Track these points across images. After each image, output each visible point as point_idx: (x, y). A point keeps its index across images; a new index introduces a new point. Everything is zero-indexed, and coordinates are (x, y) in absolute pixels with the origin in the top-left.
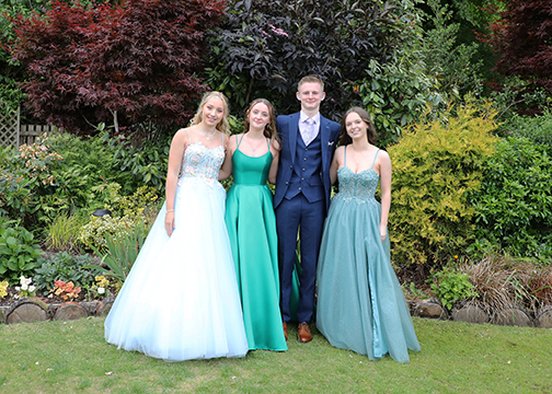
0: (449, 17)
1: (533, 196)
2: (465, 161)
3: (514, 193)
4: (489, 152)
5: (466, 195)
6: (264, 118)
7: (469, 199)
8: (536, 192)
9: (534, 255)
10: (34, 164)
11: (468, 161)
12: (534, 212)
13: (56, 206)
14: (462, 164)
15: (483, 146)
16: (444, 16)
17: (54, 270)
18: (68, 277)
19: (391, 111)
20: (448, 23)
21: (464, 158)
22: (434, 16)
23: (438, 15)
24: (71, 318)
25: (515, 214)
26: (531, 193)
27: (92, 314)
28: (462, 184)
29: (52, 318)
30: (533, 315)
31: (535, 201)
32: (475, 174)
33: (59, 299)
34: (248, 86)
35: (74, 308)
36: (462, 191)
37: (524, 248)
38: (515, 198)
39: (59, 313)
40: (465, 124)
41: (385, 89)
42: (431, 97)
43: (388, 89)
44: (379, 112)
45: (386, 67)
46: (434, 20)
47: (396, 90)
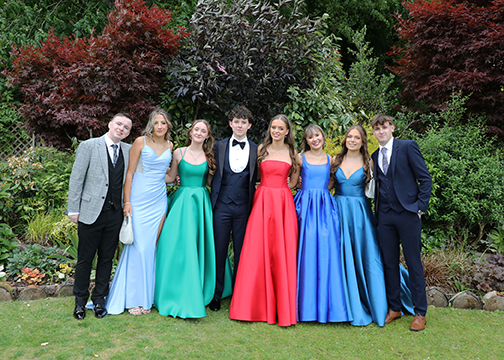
0: (370, 52)
6: (203, 134)
10: (19, 173)
13: (35, 207)
16: (366, 52)
17: (24, 259)
18: (35, 265)
20: (369, 57)
22: (358, 51)
23: (361, 50)
24: (32, 299)
27: (51, 295)
29: (15, 299)
33: (25, 283)
34: (195, 108)
35: (34, 290)
39: (22, 294)
41: (304, 109)
42: (343, 117)
43: (307, 110)
44: (299, 128)
45: (305, 91)
46: (357, 55)
47: (313, 111)
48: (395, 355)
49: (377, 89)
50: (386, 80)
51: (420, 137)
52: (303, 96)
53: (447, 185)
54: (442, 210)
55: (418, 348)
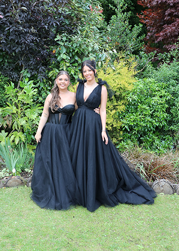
0: (125, 7)
1: (155, 114)
2: (116, 94)
3: (144, 113)
4: (130, 88)
5: (118, 114)
7: (119, 116)
8: (158, 111)
9: (157, 148)
11: (118, 94)
12: (155, 123)
14: (115, 96)
15: (126, 85)
16: (122, 8)
19: (76, 64)
20: (123, 12)
21: (116, 92)
22: (116, 7)
23: (118, 6)
25: (144, 125)
26: (154, 112)
28: (115, 108)
31: (157, 116)
32: (122, 102)
36: (114, 111)
37: (152, 144)
38: (145, 115)
40: (118, 71)
41: (71, 51)
42: (100, 55)
43: (74, 51)
44: (68, 65)
45: (71, 37)
46: (116, 10)
47: (77, 51)
48: (129, 241)
49: (130, 35)
50: (137, 29)
51: (156, 69)
52: (70, 41)
53: (174, 105)
54: (170, 123)
55: (147, 233)
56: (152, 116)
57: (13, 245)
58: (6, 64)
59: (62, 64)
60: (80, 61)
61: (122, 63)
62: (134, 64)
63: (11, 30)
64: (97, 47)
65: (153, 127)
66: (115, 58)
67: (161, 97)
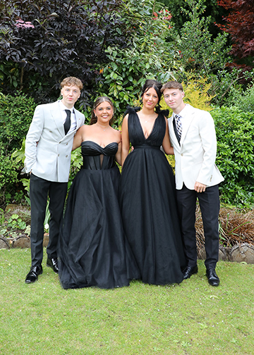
0: (203, 10)
1: (238, 155)
3: (222, 153)
8: (241, 151)
9: (240, 202)
12: (238, 168)
16: (198, 11)
19: (131, 88)
20: (200, 17)
22: (191, 11)
23: (194, 10)
25: (222, 169)
26: (236, 152)
30: (228, 252)
31: (240, 158)
37: (234, 197)
38: (224, 156)
41: (124, 70)
42: (163, 75)
43: (127, 70)
44: (120, 88)
45: (124, 51)
46: (190, 14)
47: (132, 70)
48: (188, 317)
50: (221, 39)
51: (242, 94)
52: (123, 57)
55: (215, 310)
56: (233, 157)
57: (40, 314)
58: (40, 88)
59: (113, 87)
60: (135, 83)
61: (192, 85)
62: (208, 87)
63: (43, 46)
64: (158, 64)
65: (235, 173)
66: (182, 79)
67: (245, 131)
